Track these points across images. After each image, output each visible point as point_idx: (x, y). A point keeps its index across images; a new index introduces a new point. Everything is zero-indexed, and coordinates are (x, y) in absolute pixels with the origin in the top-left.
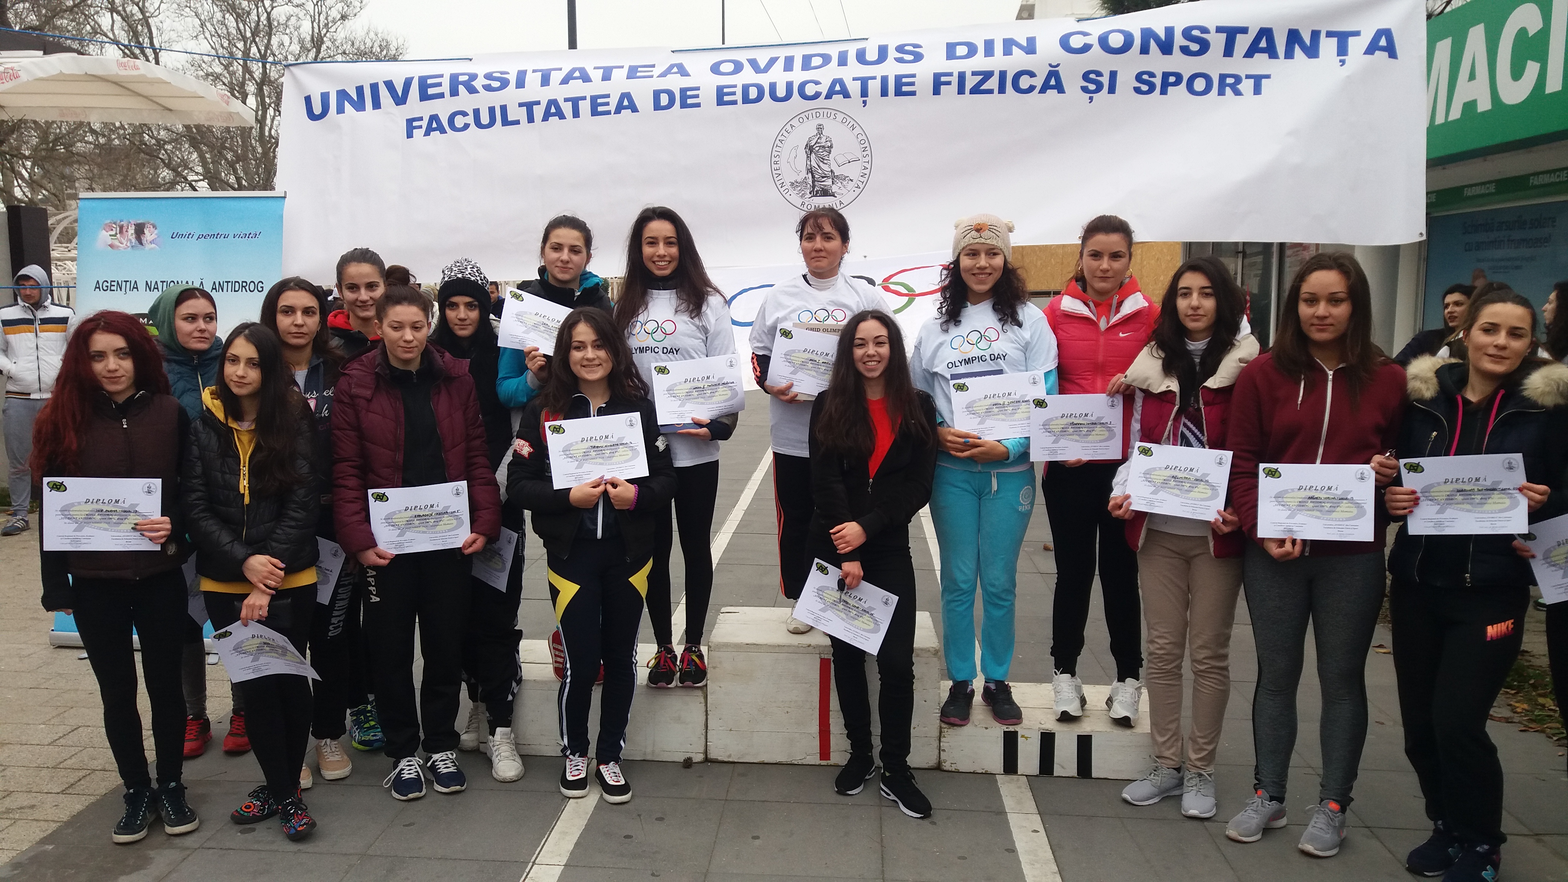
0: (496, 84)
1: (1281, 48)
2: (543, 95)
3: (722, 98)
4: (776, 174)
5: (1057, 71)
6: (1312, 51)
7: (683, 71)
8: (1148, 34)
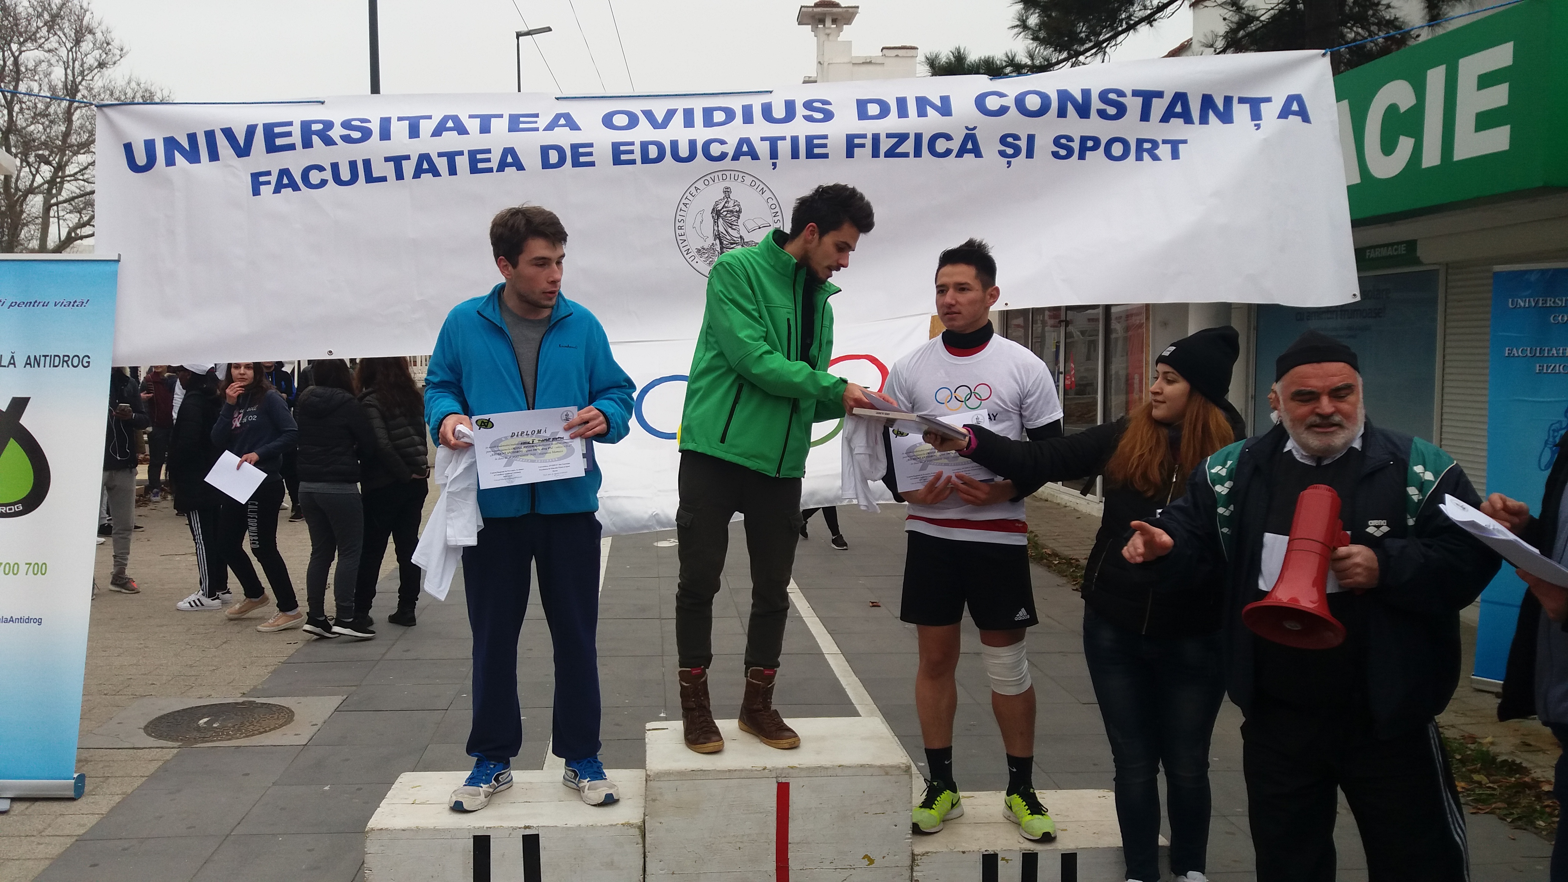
0: (356, 135)
1: (1195, 114)
2: (414, 148)
3: (618, 155)
4: (680, 240)
5: (974, 134)
6: (1226, 117)
7: (573, 126)
8: (1064, 96)
